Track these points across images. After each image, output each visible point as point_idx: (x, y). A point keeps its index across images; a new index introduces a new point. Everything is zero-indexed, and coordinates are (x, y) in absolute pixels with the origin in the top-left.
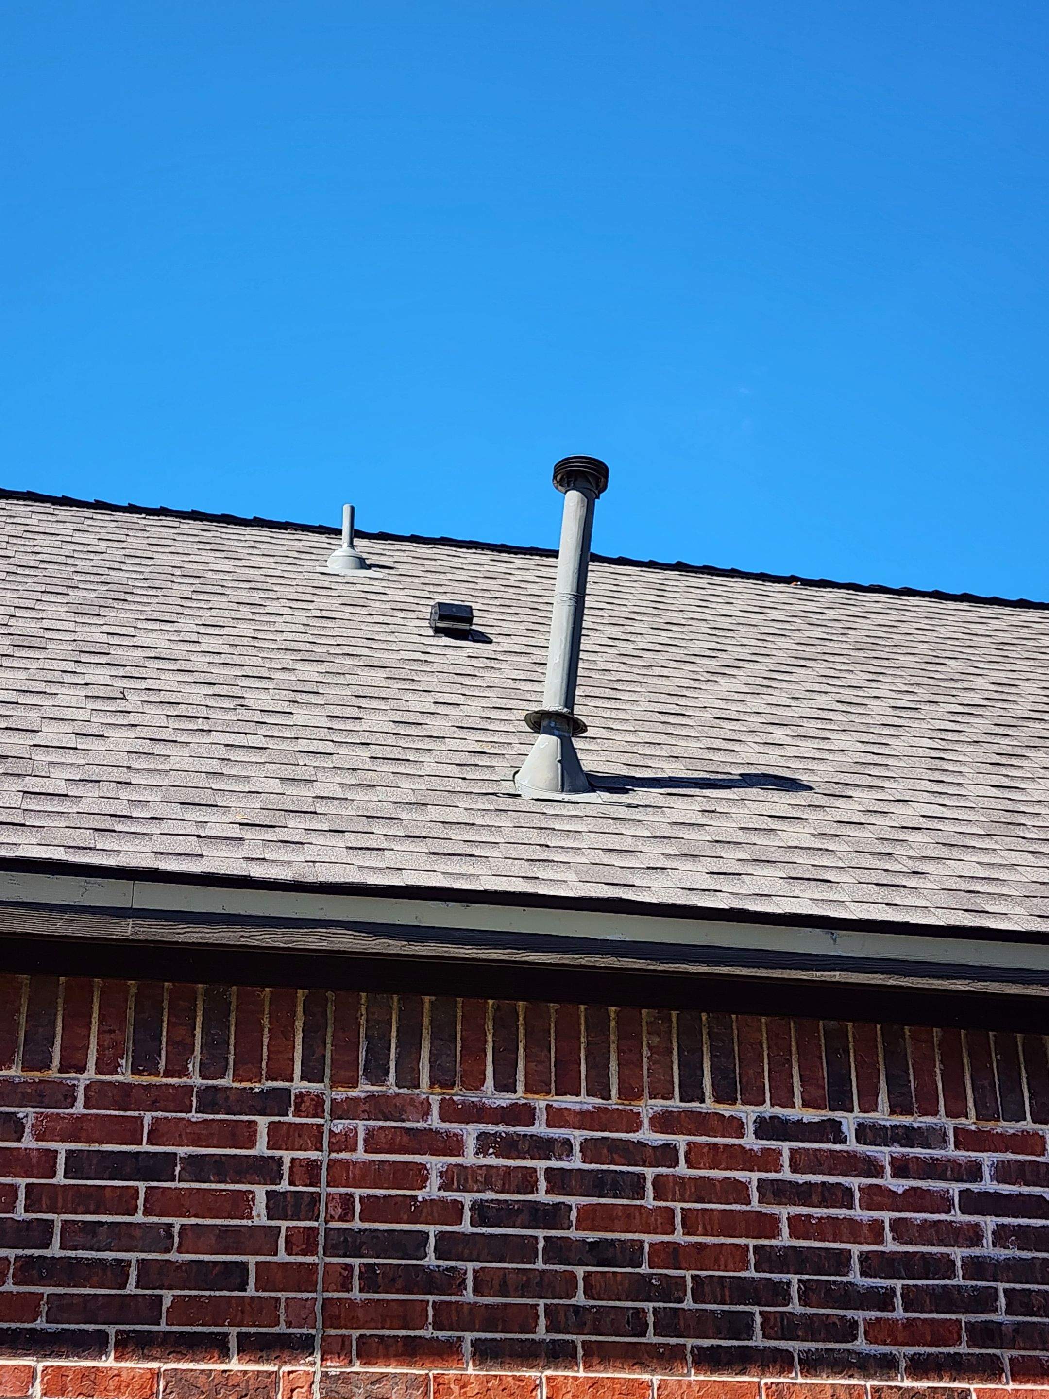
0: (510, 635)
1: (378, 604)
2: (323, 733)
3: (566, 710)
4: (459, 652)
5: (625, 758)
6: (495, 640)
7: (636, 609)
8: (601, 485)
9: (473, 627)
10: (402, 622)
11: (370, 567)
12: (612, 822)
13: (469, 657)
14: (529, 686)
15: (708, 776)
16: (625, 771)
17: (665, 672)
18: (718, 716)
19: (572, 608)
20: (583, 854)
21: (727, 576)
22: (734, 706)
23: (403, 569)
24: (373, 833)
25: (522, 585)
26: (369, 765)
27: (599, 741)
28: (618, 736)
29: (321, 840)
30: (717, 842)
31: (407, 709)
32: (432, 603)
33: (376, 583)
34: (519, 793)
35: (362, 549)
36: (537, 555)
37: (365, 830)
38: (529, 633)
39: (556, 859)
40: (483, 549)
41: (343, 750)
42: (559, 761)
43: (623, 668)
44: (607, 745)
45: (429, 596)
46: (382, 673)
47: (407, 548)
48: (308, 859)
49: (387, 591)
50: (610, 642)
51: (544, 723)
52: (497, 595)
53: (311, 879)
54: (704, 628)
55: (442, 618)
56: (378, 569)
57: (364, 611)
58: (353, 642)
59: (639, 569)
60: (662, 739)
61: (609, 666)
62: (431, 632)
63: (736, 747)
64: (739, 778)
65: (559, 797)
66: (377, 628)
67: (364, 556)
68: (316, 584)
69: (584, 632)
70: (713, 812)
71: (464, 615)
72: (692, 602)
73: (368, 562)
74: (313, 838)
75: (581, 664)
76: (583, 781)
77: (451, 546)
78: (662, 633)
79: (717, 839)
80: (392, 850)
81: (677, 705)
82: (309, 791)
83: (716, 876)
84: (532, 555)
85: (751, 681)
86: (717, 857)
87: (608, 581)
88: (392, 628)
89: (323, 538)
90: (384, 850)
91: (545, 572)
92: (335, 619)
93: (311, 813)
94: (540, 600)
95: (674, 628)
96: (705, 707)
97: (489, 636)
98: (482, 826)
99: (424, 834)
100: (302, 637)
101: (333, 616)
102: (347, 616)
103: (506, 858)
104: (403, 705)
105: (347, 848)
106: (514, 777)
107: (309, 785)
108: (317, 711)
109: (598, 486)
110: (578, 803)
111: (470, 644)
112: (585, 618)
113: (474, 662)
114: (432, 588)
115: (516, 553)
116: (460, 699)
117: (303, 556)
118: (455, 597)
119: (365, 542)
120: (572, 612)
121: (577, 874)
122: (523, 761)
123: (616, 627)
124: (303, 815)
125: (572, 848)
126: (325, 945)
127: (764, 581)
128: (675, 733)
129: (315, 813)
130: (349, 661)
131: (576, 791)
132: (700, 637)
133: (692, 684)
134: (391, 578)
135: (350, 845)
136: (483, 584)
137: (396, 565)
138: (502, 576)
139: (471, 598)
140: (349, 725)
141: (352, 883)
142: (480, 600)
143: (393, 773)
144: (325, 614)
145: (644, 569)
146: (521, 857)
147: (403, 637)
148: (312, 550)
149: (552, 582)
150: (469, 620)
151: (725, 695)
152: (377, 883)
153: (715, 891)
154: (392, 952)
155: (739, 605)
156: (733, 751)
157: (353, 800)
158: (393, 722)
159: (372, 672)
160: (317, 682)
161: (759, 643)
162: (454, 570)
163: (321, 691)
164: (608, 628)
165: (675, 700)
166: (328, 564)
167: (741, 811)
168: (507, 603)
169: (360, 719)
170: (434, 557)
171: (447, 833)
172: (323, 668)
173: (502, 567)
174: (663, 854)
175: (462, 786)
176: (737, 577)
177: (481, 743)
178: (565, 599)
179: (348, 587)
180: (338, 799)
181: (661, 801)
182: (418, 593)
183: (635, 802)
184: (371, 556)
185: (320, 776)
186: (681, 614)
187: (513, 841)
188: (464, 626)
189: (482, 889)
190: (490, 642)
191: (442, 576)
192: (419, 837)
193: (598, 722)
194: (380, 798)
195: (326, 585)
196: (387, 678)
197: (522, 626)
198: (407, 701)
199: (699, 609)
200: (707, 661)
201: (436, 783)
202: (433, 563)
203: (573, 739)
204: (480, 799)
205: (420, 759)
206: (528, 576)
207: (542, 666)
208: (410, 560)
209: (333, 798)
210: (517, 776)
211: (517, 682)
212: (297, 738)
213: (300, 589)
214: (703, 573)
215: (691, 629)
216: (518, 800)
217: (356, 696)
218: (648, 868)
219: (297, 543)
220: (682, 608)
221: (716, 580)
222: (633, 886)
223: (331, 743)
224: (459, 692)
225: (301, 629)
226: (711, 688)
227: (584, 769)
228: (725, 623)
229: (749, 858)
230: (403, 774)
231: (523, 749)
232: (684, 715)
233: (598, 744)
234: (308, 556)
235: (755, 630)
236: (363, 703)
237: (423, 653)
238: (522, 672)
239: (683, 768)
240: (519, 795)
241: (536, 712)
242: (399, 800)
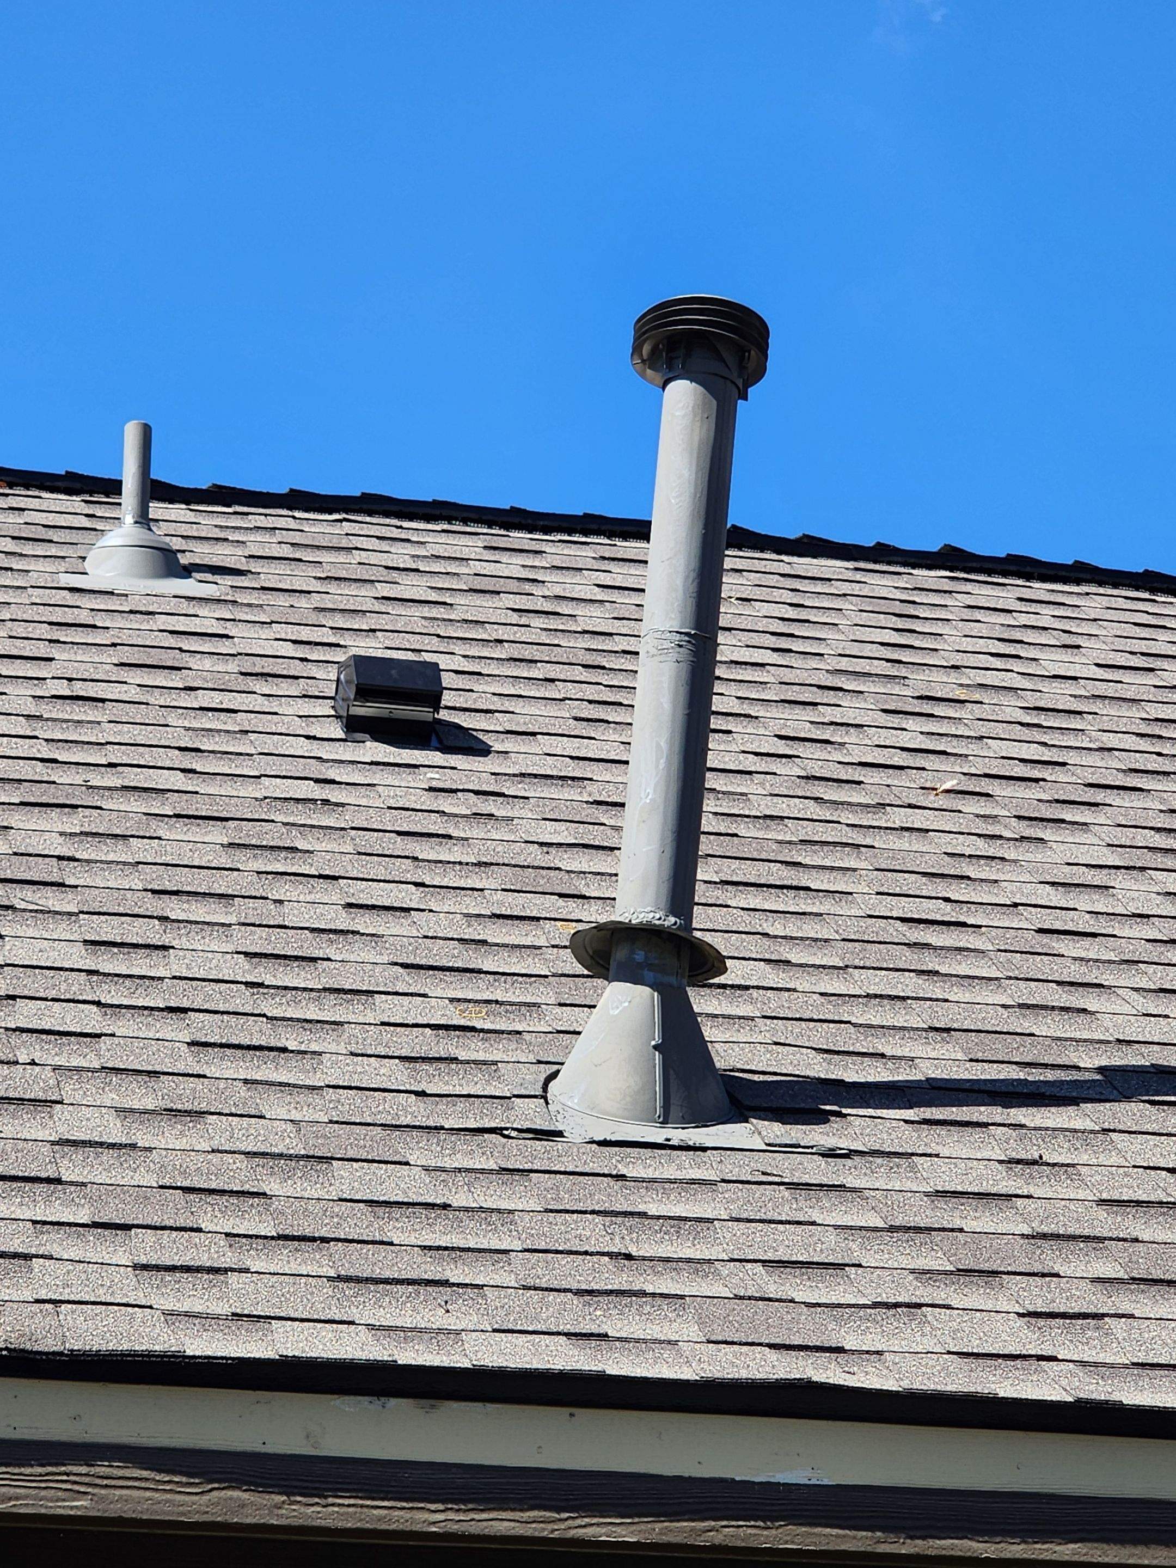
0: (534, 734)
1: (207, 663)
2: (77, 986)
3: (672, 919)
4: (406, 778)
5: (822, 1036)
6: (497, 747)
7: (844, 664)
8: (751, 366)
9: (443, 715)
10: (266, 705)
11: (187, 571)
12: (787, 1194)
13: (431, 789)
14: (581, 862)
15: (1022, 1076)
16: (819, 1068)
17: (918, 819)
18: (1046, 926)
19: (685, 667)
20: (717, 1273)
21: (1065, 581)
22: (1085, 901)
23: (270, 574)
24: (199, 1230)
25: (564, 608)
26: (188, 1061)
27: (755, 993)
28: (803, 982)
29: (72, 1249)
30: (1044, 1236)
31: (279, 921)
32: (340, 656)
33: (203, 611)
34: (560, 1127)
35: (171, 528)
36: (598, 533)
37: (181, 1223)
38: (582, 729)
39: (650, 1289)
40: (465, 521)
41: (124, 1026)
42: (656, 1047)
43: (813, 810)
44: (774, 1003)
45: (332, 640)
46: (217, 835)
47: (281, 523)
48: (43, 1295)
49: (231, 629)
50: (782, 747)
51: (620, 954)
52: (502, 633)
53: (49, 1344)
54: (1011, 708)
55: (364, 693)
56: (209, 577)
57: (176, 680)
58: (146, 757)
59: (850, 565)
60: (909, 985)
61: (781, 807)
62: (337, 731)
63: (1091, 1001)
64: (1098, 1077)
65: (657, 1135)
66: (208, 721)
67: (176, 544)
68: (58, 615)
69: (715, 723)
70: (1034, 1162)
71: (420, 685)
72: (981, 645)
73: (184, 560)
74: (52, 1243)
75: (709, 805)
76: (713, 1095)
77: (387, 514)
78: (910, 723)
79: (1045, 1229)
80: (247, 1271)
81: (947, 900)
82: (44, 1126)
83: (1041, 1322)
84: (586, 533)
85: (1125, 837)
86: (1044, 1275)
87: (777, 595)
88: (243, 721)
89: (75, 503)
90: (226, 1270)
91: (620, 575)
92: (103, 701)
93: (49, 1181)
94: (608, 644)
95: (939, 710)
96: (1016, 905)
97: (480, 736)
98: (467, 1210)
99: (324, 1233)
100: (23, 749)
101: (101, 695)
102: (133, 693)
103: (525, 1288)
104: (271, 914)
105: (135, 1267)
106: (545, 1087)
107: (43, 1112)
108: (62, 930)
109: (742, 368)
110: (704, 1149)
111: (437, 758)
112: (718, 687)
113: (446, 804)
114: (340, 621)
115: (546, 531)
116: (410, 896)
117: (28, 549)
118: (397, 640)
119: (177, 511)
120: (684, 675)
121: (701, 1323)
122: (568, 1049)
123: (798, 710)
124: (28, 1186)
125: (689, 1260)
126: (80, 1506)
127: (1153, 591)
128: (943, 970)
129: (58, 1181)
130: (137, 805)
131: (702, 1119)
132: (1000, 730)
133: (982, 847)
134: (242, 598)
135: (144, 1260)
136: (468, 607)
137: (254, 566)
138: (513, 586)
139: (435, 643)
140: (140, 964)
141: (149, 1354)
142: (459, 648)
143: (246, 1081)
144: (79, 689)
145: (862, 565)
146: (564, 1285)
147: (270, 744)
148: (50, 535)
149: (635, 598)
150: (433, 699)
151: (1064, 875)
152: (209, 1353)
153: (1041, 1358)
154: (249, 1520)
155: (1097, 650)
156: (1084, 1011)
157: (149, 1149)
158: (246, 954)
159: (196, 832)
160: (60, 858)
161: (1144, 745)
162: (395, 574)
163: (71, 881)
164: (775, 711)
165: (941, 888)
166: (87, 565)
167: (1102, 1159)
168: (527, 652)
169: (165, 948)
170: (344, 543)
171: (381, 1229)
172: (74, 822)
173: (513, 565)
174: (913, 1271)
175: (416, 1111)
176: (1089, 581)
177: (463, 1006)
178: (667, 645)
179: (136, 622)
180: (112, 1146)
181: (909, 1139)
182: (305, 634)
183: (845, 1144)
184: (191, 545)
185: (70, 1091)
186: (953, 677)
187: (543, 1246)
188: (421, 713)
189: (466, 1364)
190: (485, 751)
191: (367, 591)
192: (313, 1239)
193: (754, 946)
194: (215, 1144)
195: (84, 617)
196: (231, 845)
197: (565, 711)
198: (281, 902)
199: (997, 663)
200: (1020, 791)
201: (351, 1107)
202: (342, 557)
203: (691, 992)
204: (461, 1142)
205: (314, 1047)
206: (581, 586)
207: (614, 811)
208: (286, 551)
209: (101, 1144)
210: (552, 1085)
211: (553, 850)
212: (13, 998)
213: (20, 630)
214: (1005, 574)
215: (978, 711)
216: (557, 1146)
217: (154, 892)
218: (876, 1305)
219: (12, 518)
220: (958, 659)
221: (1039, 589)
222: (840, 1350)
223: (94, 1008)
224: (409, 877)
225: (22, 727)
226: (1029, 857)
227: (719, 1064)
228: (1058, 695)
229: (1121, 1274)
230: (272, 1084)
231: (568, 1019)
232: (964, 925)
233: (752, 1001)
234: (40, 550)
235: (1136, 712)
236: (175, 909)
237: (317, 781)
238: (563, 826)
239: (960, 1056)
240: (560, 1134)
241: (600, 927)
242: (263, 1149)
